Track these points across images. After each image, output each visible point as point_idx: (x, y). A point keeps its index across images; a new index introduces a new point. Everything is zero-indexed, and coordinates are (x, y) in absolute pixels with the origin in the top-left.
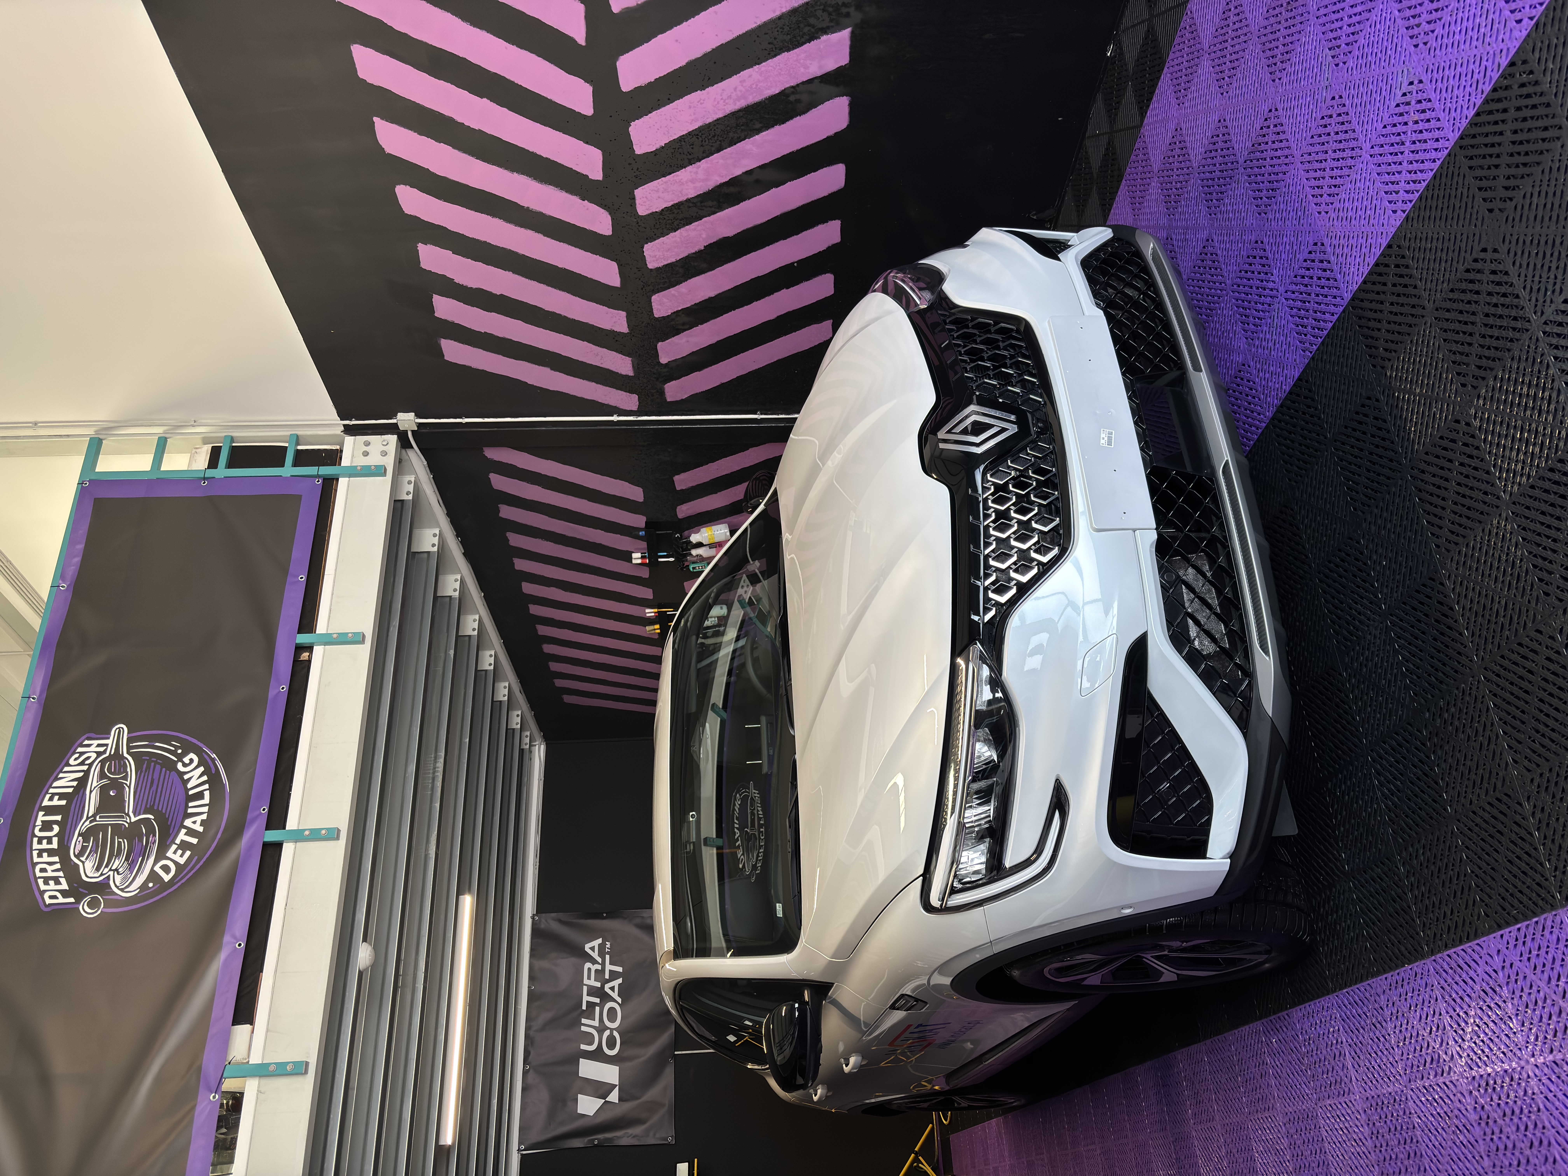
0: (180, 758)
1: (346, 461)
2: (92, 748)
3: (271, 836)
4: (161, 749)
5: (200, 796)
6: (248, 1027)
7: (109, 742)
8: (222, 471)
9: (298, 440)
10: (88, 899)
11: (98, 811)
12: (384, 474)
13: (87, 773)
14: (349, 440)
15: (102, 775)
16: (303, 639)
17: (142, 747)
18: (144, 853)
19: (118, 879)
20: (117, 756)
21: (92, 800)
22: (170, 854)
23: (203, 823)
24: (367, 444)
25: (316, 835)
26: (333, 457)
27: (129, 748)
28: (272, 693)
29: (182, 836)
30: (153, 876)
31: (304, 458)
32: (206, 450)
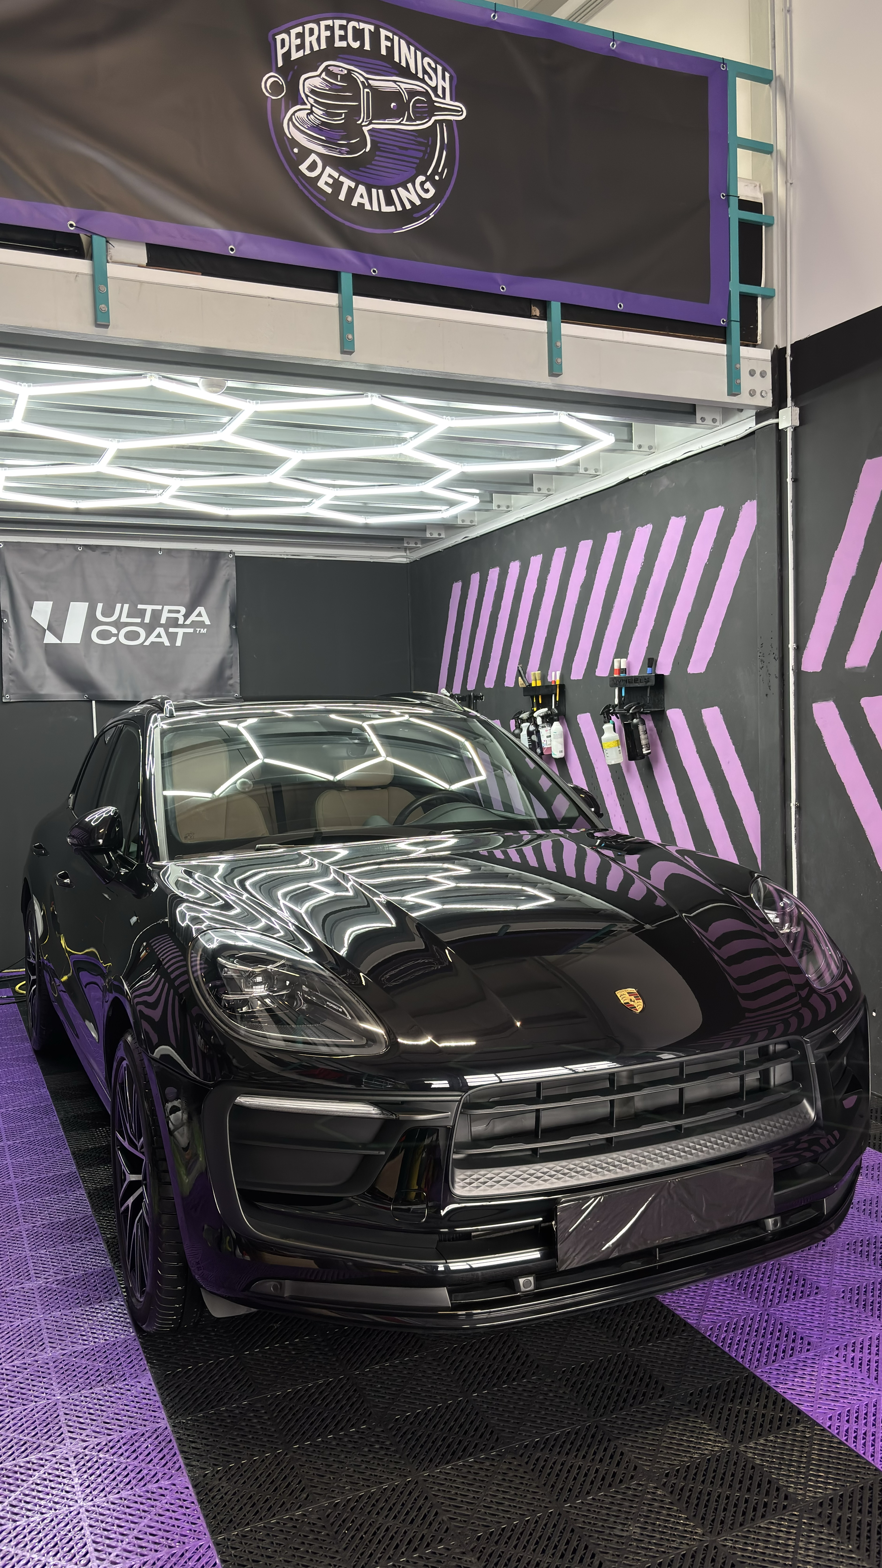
0: (430, 179)
1: (745, 351)
2: (441, 81)
3: (346, 281)
4: (439, 158)
5: (390, 201)
6: (144, 260)
7: (448, 100)
8: (735, 215)
9: (768, 298)
10: (282, 81)
11: (374, 90)
12: (731, 393)
13: (415, 77)
14: (766, 354)
15: (412, 93)
16: (556, 308)
17: (442, 136)
18: (329, 142)
19: (303, 114)
20: (431, 109)
21: (385, 83)
22: (329, 170)
23: (361, 205)
24: (763, 374)
25: (346, 328)
26: (749, 338)
27: (441, 122)
28: (498, 276)
29: (347, 183)
30: (306, 152)
31: (748, 303)
32: (758, 197)
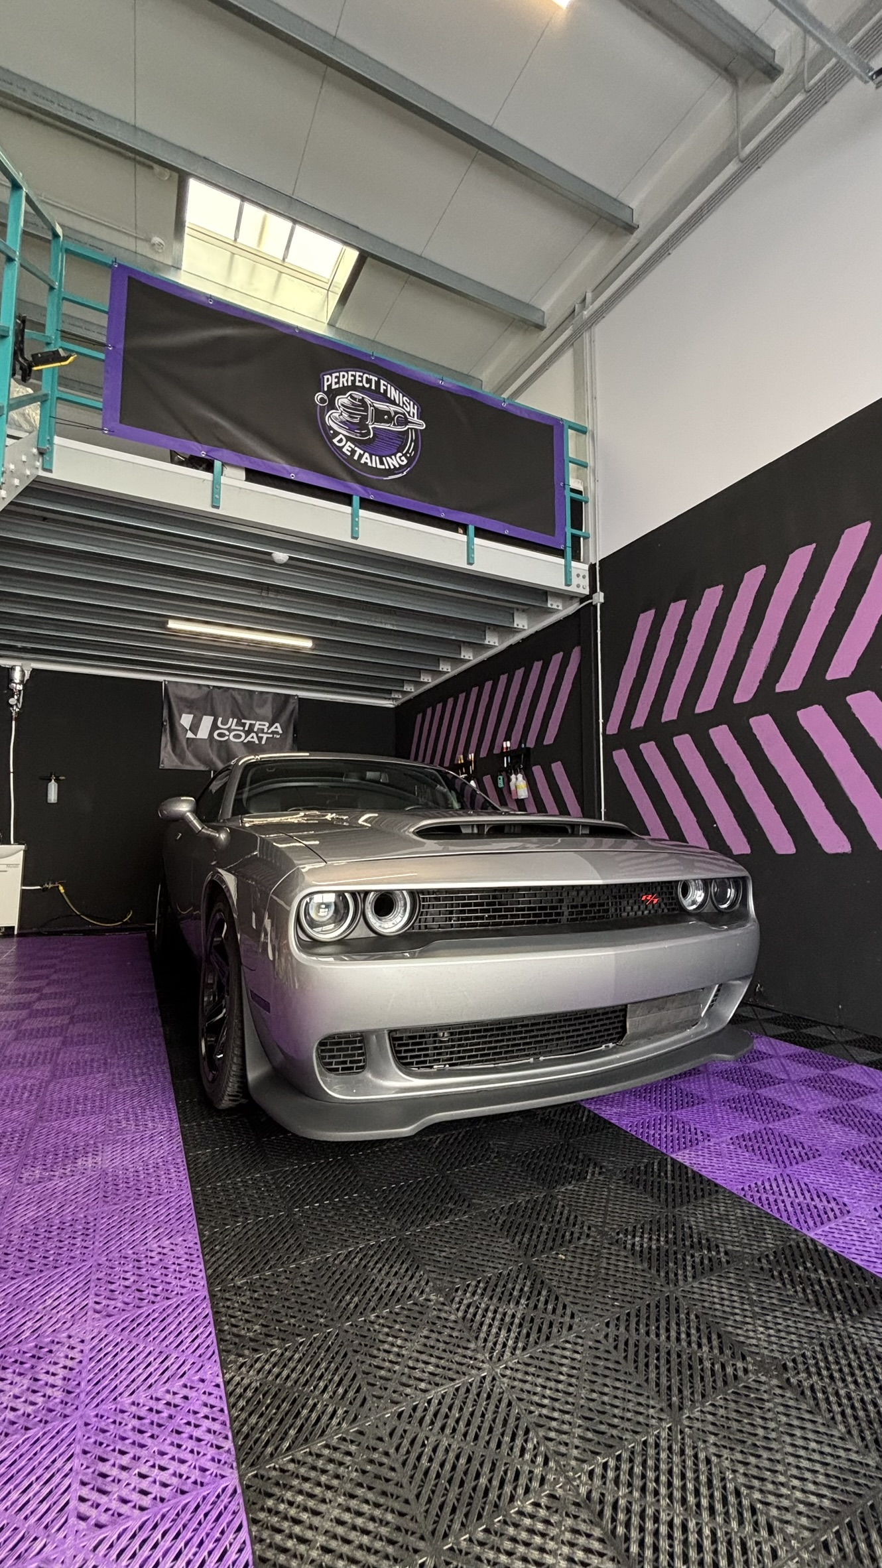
0: (405, 455)
1: (574, 564)
2: (412, 409)
3: (356, 500)
4: (410, 446)
5: (382, 463)
6: (244, 477)
7: (416, 418)
8: (568, 495)
9: (586, 538)
10: (326, 397)
11: (376, 409)
12: (567, 585)
13: (398, 405)
14: (586, 567)
15: (396, 413)
16: (471, 529)
17: (412, 436)
18: (350, 430)
19: (337, 415)
20: (406, 422)
21: (382, 406)
22: (349, 443)
23: (366, 463)
24: (584, 577)
25: (355, 524)
26: (576, 557)
27: (412, 429)
28: (441, 508)
29: (359, 451)
30: (336, 434)
31: (576, 540)
32: (580, 488)
